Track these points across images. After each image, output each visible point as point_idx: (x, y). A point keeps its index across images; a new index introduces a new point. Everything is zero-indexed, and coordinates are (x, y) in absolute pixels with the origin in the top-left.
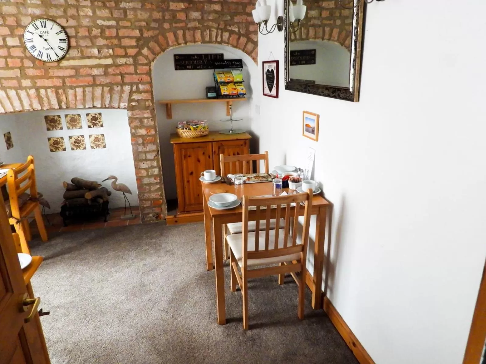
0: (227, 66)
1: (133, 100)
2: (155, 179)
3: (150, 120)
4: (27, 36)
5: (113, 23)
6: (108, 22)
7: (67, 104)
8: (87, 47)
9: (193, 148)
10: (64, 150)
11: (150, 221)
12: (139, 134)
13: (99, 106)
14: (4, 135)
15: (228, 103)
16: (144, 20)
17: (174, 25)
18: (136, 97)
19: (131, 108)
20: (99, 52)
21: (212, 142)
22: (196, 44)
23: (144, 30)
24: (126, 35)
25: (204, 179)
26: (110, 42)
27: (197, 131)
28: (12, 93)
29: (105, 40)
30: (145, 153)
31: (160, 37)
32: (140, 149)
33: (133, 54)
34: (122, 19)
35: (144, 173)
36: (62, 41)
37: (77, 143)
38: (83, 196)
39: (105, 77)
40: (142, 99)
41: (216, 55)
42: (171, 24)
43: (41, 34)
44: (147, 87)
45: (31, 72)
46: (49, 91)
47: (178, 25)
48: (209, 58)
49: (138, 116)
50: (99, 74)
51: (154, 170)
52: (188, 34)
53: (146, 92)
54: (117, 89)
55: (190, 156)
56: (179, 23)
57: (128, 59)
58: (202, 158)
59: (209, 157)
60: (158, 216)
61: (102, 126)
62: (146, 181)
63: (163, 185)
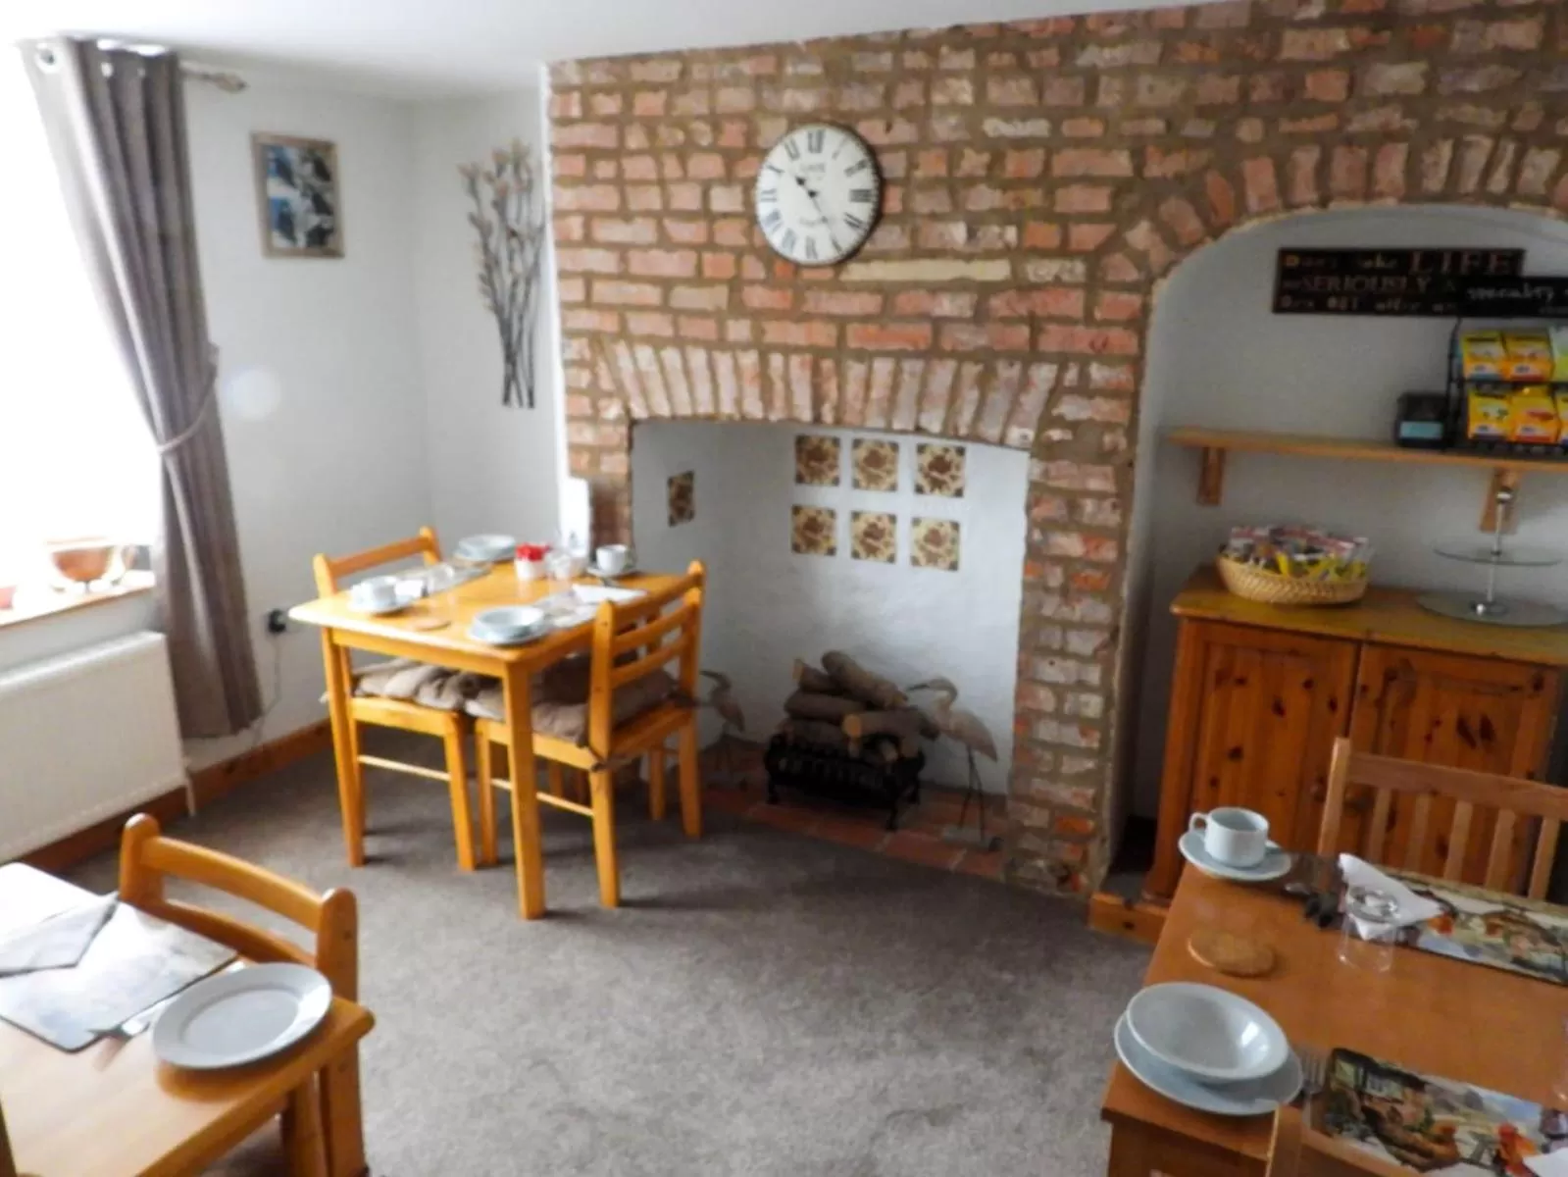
0: (1529, 309)
1: (1060, 422)
2: (1084, 734)
3: (1107, 504)
4: (766, 180)
5: (1039, 127)
6: (1020, 125)
7: (839, 409)
8: (934, 217)
9: (1263, 652)
10: (831, 551)
11: (1034, 882)
12: (1057, 552)
13: (936, 427)
14: (671, 482)
15: (1500, 474)
16: (1158, 113)
17: (1286, 126)
18: (1071, 408)
19: (1043, 450)
20: (971, 234)
21: (1358, 644)
22: (1376, 204)
23: (1151, 149)
24: (1079, 171)
25: (1198, 847)
26: (1017, 200)
27: (1303, 580)
28: (698, 358)
29: (998, 194)
30: (1067, 626)
31: (1213, 179)
32: (1051, 607)
33: (1091, 246)
34: (1072, 113)
35: (1046, 700)
36: (860, 195)
37: (873, 538)
38: (837, 721)
39: (972, 327)
40: (1090, 421)
41: (1484, 255)
42: (1270, 122)
43: (801, 175)
44: (1121, 375)
45: (757, 297)
46: (795, 360)
47: (1306, 125)
48: (1446, 267)
49: (1063, 484)
50: (955, 313)
51: (1084, 697)
52: (1343, 163)
53: (1112, 393)
54: (1007, 372)
55: (1241, 681)
56: (1310, 116)
57: (1068, 264)
58: (1296, 701)
59: (1333, 705)
60: (1066, 876)
61: (959, 493)
62: (1047, 731)
63: (1110, 765)
